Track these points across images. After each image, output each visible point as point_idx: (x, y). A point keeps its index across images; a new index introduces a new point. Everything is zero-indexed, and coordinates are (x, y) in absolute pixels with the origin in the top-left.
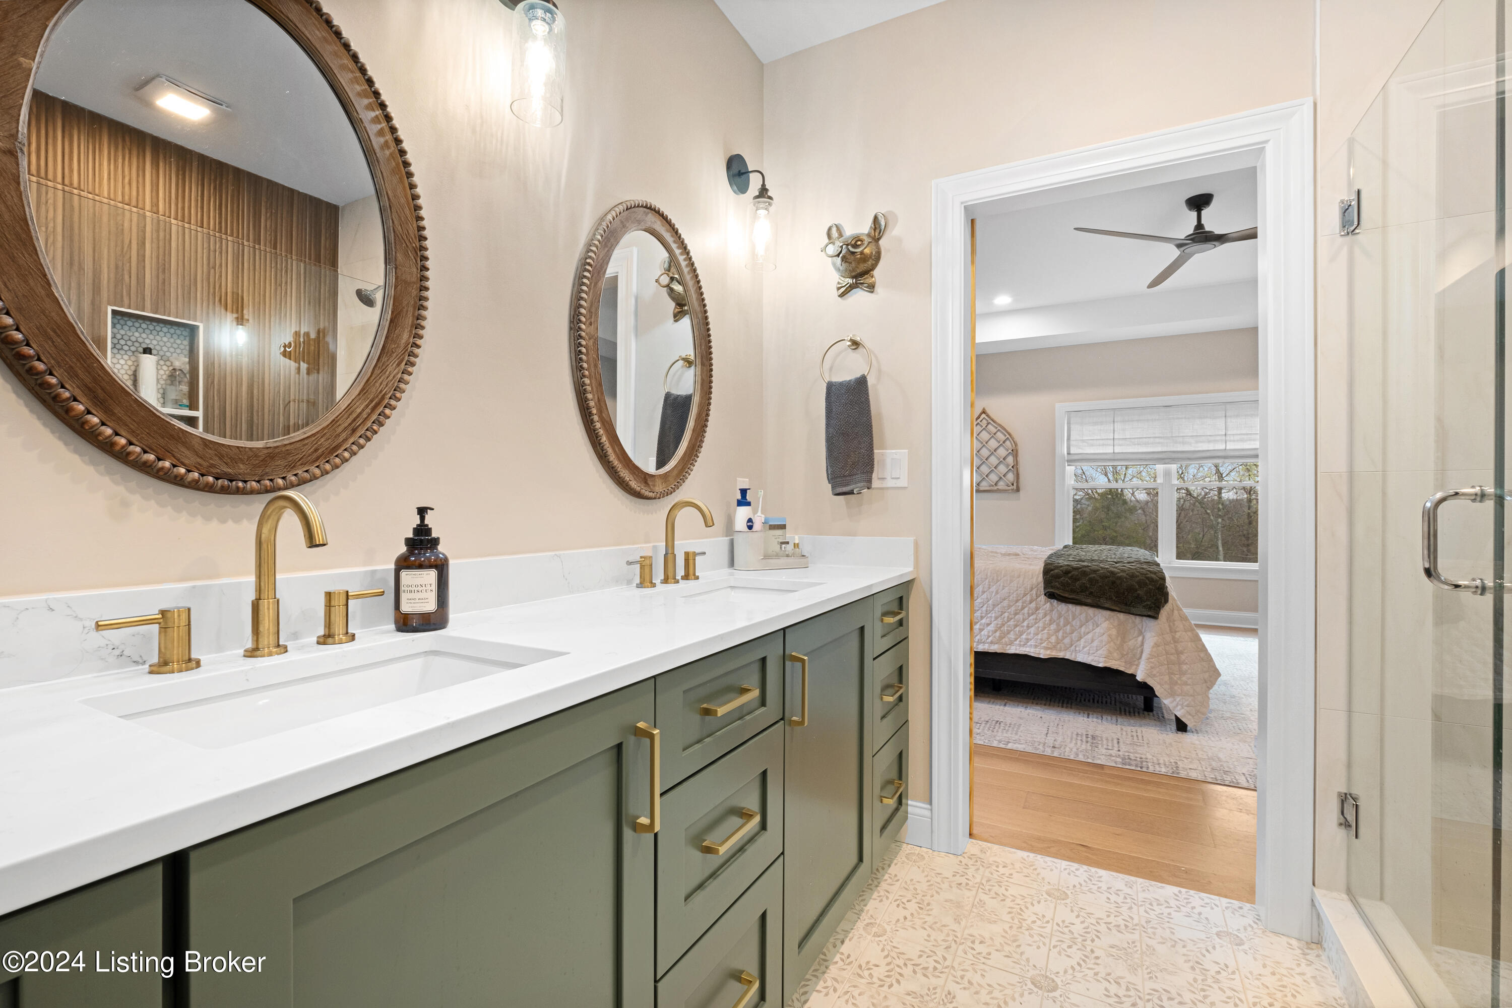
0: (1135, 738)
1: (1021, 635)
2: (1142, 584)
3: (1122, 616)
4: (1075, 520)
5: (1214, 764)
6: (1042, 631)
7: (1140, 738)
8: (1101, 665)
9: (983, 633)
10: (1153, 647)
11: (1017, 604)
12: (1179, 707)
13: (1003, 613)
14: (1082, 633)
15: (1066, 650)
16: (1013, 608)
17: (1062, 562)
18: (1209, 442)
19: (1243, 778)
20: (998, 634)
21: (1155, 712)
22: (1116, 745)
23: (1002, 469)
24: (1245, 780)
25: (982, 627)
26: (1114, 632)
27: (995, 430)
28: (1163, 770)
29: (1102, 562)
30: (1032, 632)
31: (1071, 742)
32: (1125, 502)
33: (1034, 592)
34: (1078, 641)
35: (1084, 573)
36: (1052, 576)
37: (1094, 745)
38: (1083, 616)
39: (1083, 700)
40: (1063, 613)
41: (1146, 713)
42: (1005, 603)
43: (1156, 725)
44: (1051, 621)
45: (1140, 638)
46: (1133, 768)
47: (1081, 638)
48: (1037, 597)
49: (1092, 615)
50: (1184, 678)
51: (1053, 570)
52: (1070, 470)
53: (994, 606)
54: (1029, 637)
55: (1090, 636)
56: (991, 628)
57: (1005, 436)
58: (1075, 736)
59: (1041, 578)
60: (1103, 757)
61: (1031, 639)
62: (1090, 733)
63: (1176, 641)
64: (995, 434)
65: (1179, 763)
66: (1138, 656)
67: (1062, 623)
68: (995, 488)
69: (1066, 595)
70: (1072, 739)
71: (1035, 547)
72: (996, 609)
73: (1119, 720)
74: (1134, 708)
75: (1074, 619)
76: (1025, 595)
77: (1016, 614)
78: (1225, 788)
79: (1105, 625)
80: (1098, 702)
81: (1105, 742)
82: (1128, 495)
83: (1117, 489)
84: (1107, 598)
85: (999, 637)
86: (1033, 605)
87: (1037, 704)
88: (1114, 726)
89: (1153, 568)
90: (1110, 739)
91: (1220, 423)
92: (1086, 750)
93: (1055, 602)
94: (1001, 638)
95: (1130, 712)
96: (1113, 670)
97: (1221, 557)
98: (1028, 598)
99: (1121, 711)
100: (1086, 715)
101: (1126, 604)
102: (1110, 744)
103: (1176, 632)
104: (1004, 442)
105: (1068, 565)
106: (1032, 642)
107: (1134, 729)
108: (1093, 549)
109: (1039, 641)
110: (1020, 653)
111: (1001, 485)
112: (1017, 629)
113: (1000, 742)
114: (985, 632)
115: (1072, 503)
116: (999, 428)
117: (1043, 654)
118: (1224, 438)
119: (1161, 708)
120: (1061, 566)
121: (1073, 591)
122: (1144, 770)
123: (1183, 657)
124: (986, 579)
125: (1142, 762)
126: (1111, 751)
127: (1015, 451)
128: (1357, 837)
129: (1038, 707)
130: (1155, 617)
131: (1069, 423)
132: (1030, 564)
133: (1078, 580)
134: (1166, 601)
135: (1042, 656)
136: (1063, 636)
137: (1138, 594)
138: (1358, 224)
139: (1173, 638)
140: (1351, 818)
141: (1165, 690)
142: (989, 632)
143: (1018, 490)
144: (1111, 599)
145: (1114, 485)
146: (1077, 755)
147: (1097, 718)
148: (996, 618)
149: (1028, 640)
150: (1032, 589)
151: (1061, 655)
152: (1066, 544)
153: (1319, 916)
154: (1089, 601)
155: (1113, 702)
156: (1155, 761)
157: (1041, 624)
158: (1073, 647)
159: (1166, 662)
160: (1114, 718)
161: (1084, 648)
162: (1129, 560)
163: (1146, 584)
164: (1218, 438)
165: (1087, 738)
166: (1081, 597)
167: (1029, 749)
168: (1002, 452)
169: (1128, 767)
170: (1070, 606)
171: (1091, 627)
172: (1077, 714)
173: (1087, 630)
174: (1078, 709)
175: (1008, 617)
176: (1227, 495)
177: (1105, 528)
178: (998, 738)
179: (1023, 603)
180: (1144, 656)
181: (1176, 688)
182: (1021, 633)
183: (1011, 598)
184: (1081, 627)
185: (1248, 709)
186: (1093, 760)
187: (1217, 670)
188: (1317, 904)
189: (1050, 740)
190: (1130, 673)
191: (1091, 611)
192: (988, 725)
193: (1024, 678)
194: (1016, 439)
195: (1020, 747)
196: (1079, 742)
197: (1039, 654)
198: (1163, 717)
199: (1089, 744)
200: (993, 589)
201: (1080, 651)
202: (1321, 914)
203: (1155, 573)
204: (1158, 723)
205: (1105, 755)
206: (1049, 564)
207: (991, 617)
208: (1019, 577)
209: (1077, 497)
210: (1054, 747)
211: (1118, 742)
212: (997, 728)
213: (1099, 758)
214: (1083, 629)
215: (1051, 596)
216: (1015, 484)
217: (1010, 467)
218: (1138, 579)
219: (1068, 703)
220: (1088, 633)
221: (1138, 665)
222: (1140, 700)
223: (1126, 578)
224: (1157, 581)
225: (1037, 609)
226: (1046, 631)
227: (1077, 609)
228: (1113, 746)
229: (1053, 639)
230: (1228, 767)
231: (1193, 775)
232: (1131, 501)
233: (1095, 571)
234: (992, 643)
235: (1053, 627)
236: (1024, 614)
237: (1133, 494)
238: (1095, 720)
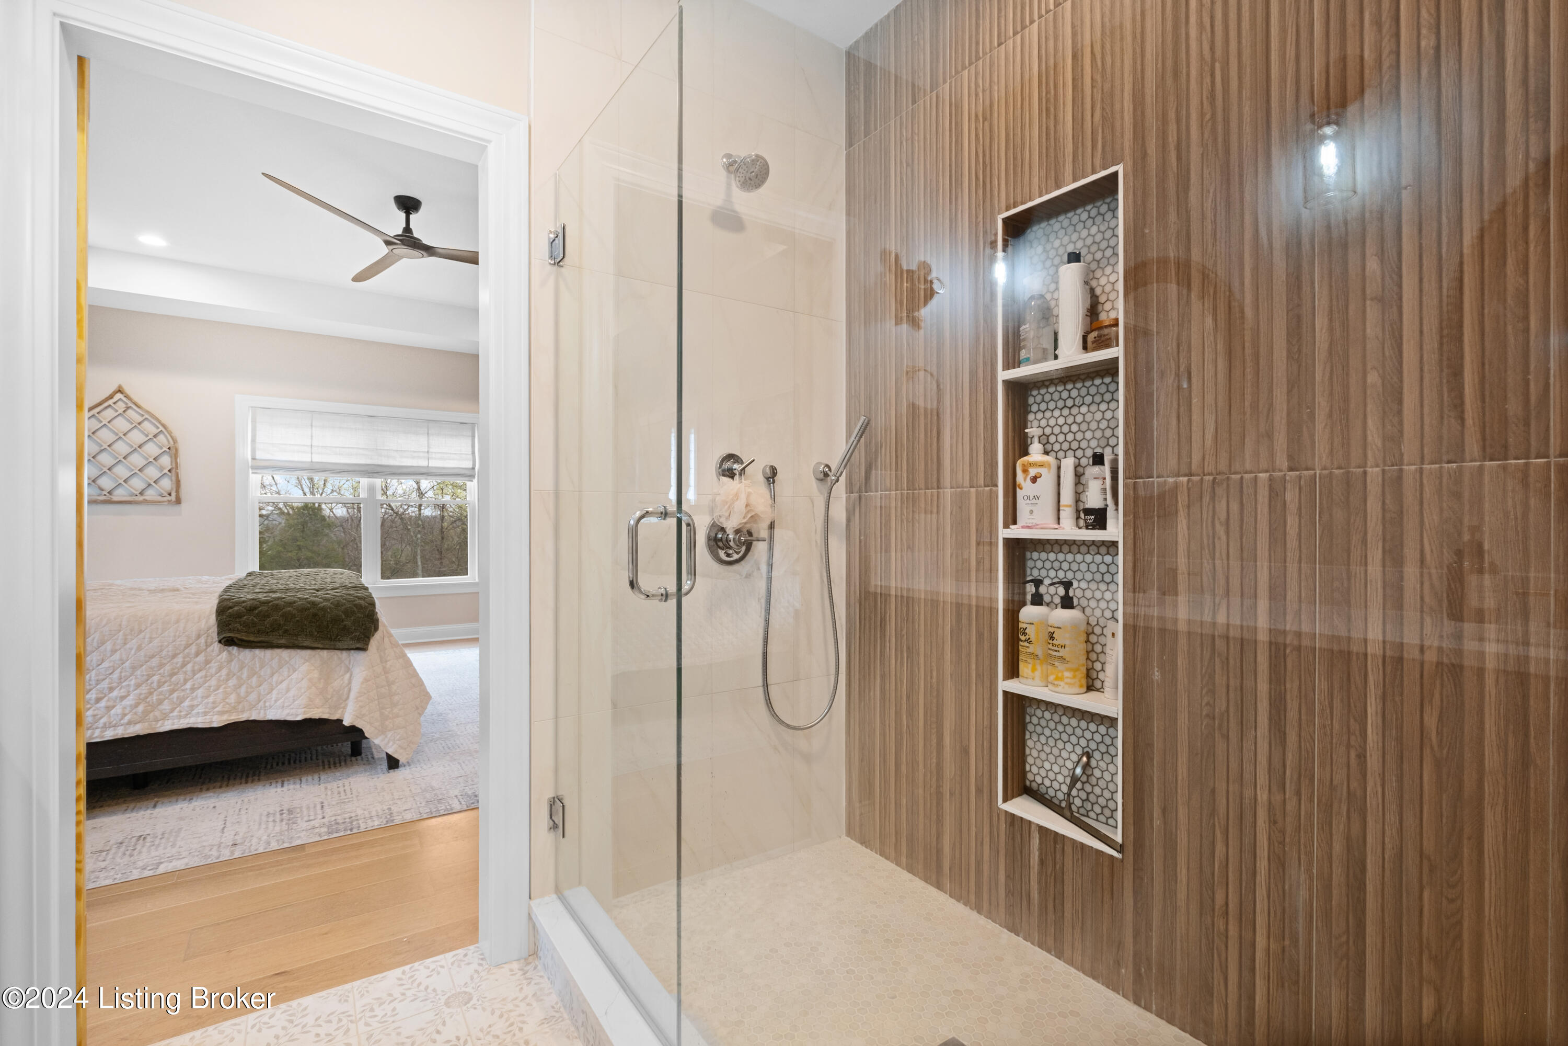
0: (342, 793)
1: (181, 702)
2: (348, 613)
3: (325, 653)
4: (262, 542)
5: (428, 795)
6: (215, 690)
7: (348, 792)
8: (299, 718)
9: (113, 712)
10: (362, 683)
11: (175, 660)
12: (391, 743)
13: (150, 676)
14: (274, 683)
15: (250, 709)
16: (168, 668)
17: (245, 595)
18: (414, 457)
19: (456, 801)
20: (141, 708)
21: (363, 755)
22: (319, 811)
23: (153, 472)
24: (458, 803)
25: (110, 704)
26: (316, 674)
27: (141, 419)
28: (376, 823)
29: (299, 590)
30: (199, 695)
31: (259, 829)
32: (323, 518)
33: (202, 640)
34: (269, 693)
35: (276, 608)
36: (230, 616)
37: (292, 822)
38: (275, 663)
39: (275, 765)
40: (246, 662)
41: (353, 759)
42: (155, 662)
43: (366, 771)
44: (229, 676)
45: (348, 676)
46: (342, 834)
47: (272, 689)
48: (207, 646)
49: (287, 659)
50: (396, 710)
51: (231, 608)
52: (255, 479)
53: (134, 668)
54: (195, 703)
55: (284, 685)
56: (129, 701)
57: (158, 428)
58: (264, 818)
59: (213, 620)
60: (304, 833)
61: (198, 705)
62: (286, 807)
63: (386, 671)
64: (139, 424)
65: (393, 808)
66: (345, 697)
67: (245, 676)
68: (141, 498)
69: (252, 639)
70: (260, 824)
71: (205, 578)
72: (138, 672)
73: (322, 778)
74: (339, 756)
75: (262, 667)
76: (188, 646)
77: (172, 675)
78: (439, 819)
79: (304, 668)
80: (295, 762)
81: (305, 812)
82: (326, 512)
83: (314, 504)
84: (306, 635)
85: (143, 712)
86: (201, 658)
87: (208, 789)
88: (317, 787)
89: (361, 593)
90: (312, 806)
91: (423, 440)
92: (281, 833)
93: (234, 650)
94: (146, 713)
95: (335, 764)
96: (315, 720)
97: (420, 572)
98: (193, 649)
99: (324, 766)
100: (279, 784)
101: (331, 640)
102: (312, 813)
103: (386, 661)
104: (155, 436)
105: (253, 599)
106: (200, 709)
107: (340, 783)
108: (288, 575)
109: (210, 705)
110: (180, 728)
111: (151, 494)
112: (175, 695)
113: (144, 868)
114: (118, 710)
115: (257, 518)
116: (147, 416)
117: (217, 721)
118: (426, 455)
119: (370, 748)
120: (244, 602)
121: (260, 632)
122: (355, 831)
123: (394, 687)
124: (120, 631)
125: (351, 823)
126: (313, 823)
127: (173, 451)
128: (563, 837)
129: (210, 794)
130: (364, 649)
131: (254, 421)
132: (197, 603)
133: (268, 616)
134: (376, 629)
135: (215, 725)
136: (247, 692)
137: (345, 626)
138: (564, 257)
139: (384, 668)
140: (559, 820)
141: (376, 728)
142: (124, 708)
143: (178, 501)
144: (311, 635)
145: (309, 498)
146: (268, 843)
147: (294, 783)
148: (138, 686)
149: (192, 707)
150: (199, 637)
151: (244, 717)
152: (250, 570)
153: (534, 927)
154: (283, 641)
155: (314, 757)
156: (367, 816)
157: (213, 682)
158: (261, 703)
159: (376, 698)
160: (316, 777)
161: (276, 701)
162: (333, 585)
163: (353, 613)
164: (422, 455)
165: (281, 814)
166: (272, 639)
167: (196, 862)
168: (152, 449)
169: (335, 835)
170: (257, 652)
171: (286, 673)
172: (267, 786)
173: (281, 678)
174: (268, 779)
175: (159, 682)
176: (427, 512)
177: (300, 548)
178: (140, 864)
179: (184, 658)
180: (353, 695)
181: (387, 723)
182: (181, 700)
183: (164, 653)
184: (272, 675)
185: (455, 724)
186: (290, 843)
187: (428, 693)
188: (533, 917)
189: (228, 838)
190: (335, 718)
191: (285, 654)
192: (123, 849)
193: (188, 760)
194: (176, 434)
195: (179, 864)
196: (271, 824)
197: (211, 722)
198: (373, 758)
199: (284, 823)
200: (133, 643)
201: (271, 707)
202: (537, 924)
203: (364, 599)
204: (368, 767)
205: (307, 830)
206: (226, 599)
207: (129, 685)
208: (177, 622)
209: (264, 512)
210: (234, 845)
211: (322, 807)
212: (138, 847)
213: (299, 837)
214: (275, 678)
215: (228, 642)
216: (174, 494)
217: (166, 471)
218: (343, 608)
219: (254, 775)
220: (281, 682)
221: (344, 708)
222: (347, 747)
223: (330, 608)
224: (366, 608)
225: (207, 662)
226: (221, 690)
227: (268, 653)
228: (316, 814)
229: (232, 699)
230: (441, 794)
231: (408, 816)
232: (329, 517)
233: (291, 604)
234: (130, 723)
235: (232, 682)
236: (185, 673)
237: (331, 510)
238: (291, 787)
